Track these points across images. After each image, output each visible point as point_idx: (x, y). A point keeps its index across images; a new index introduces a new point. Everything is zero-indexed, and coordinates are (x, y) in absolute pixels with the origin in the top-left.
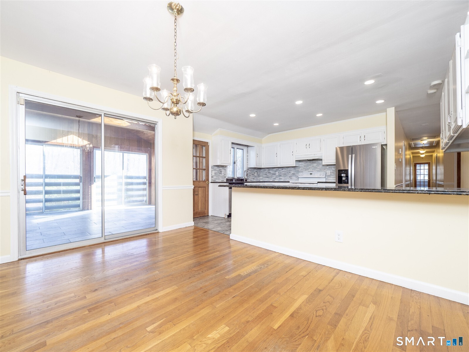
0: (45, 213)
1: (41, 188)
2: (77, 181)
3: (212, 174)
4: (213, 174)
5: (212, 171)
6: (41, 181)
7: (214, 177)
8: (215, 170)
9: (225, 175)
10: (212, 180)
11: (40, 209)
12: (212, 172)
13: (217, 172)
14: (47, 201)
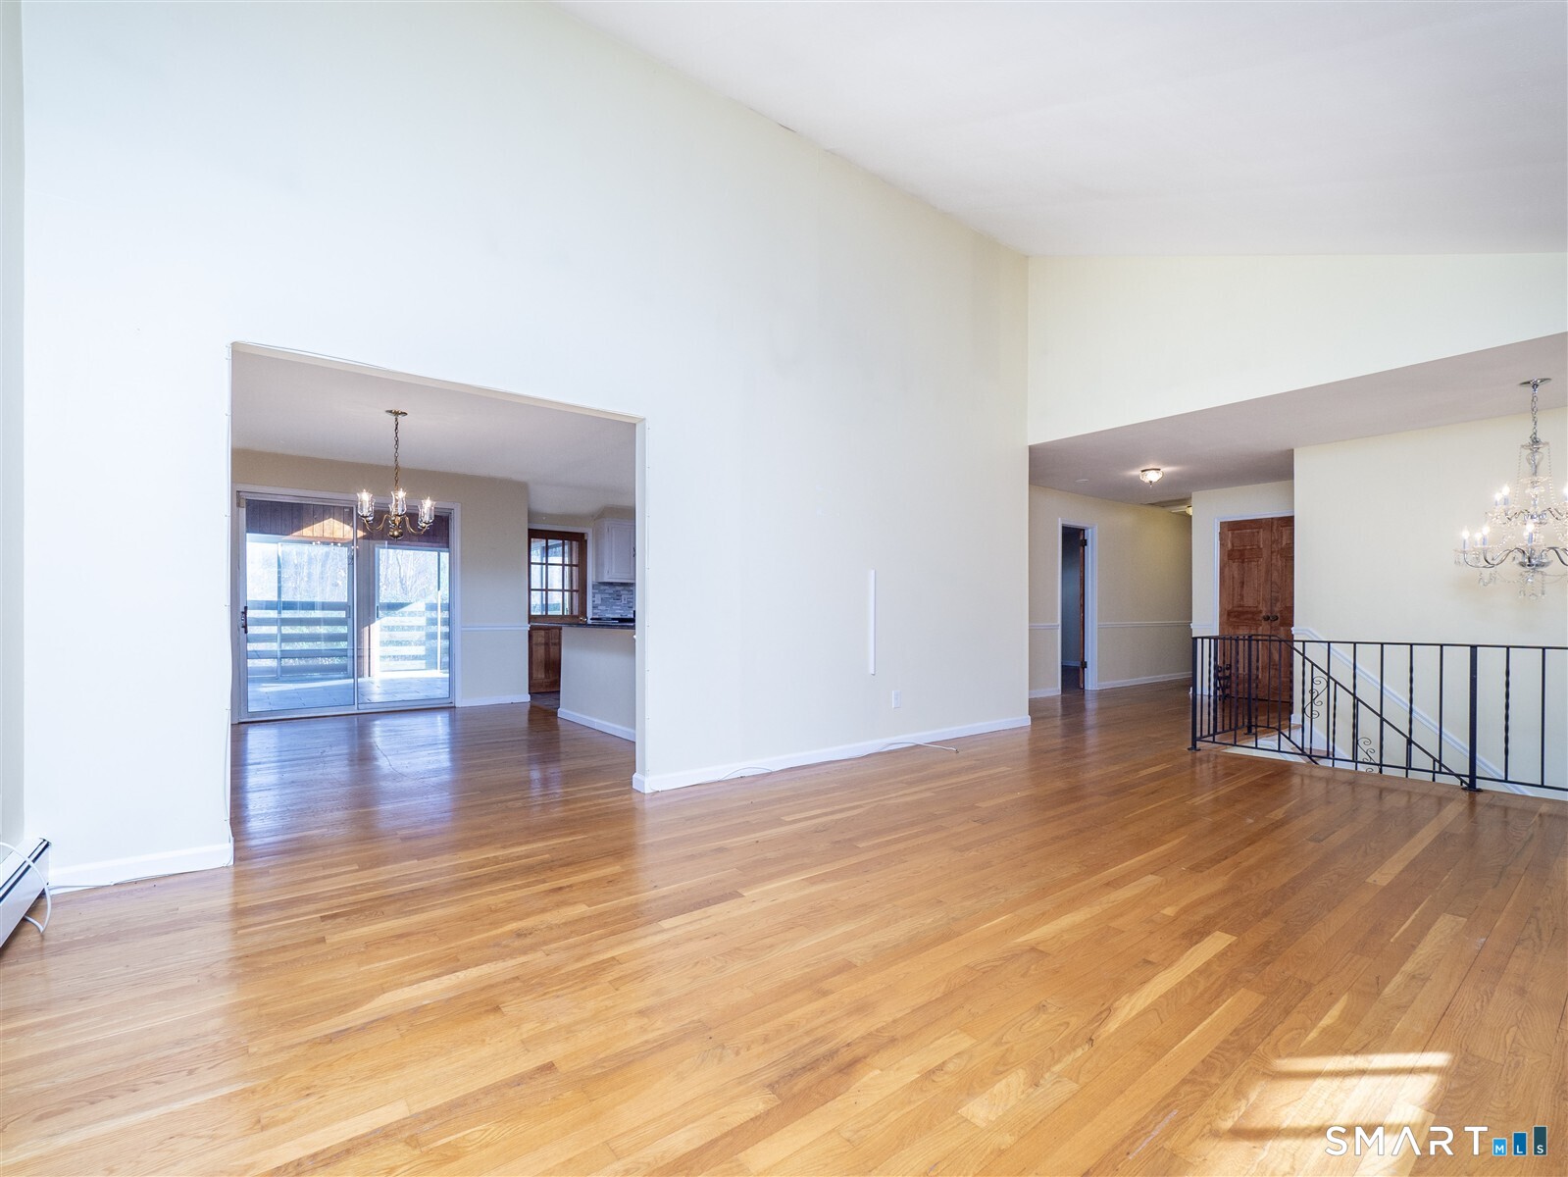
0: (281, 679)
1: (274, 630)
2: (342, 614)
3: (594, 601)
4: (598, 602)
5: (594, 594)
6: (273, 614)
7: (600, 608)
8: (602, 592)
9: (629, 602)
10: (594, 614)
11: (270, 670)
12: (594, 597)
13: (607, 596)
14: (285, 655)
